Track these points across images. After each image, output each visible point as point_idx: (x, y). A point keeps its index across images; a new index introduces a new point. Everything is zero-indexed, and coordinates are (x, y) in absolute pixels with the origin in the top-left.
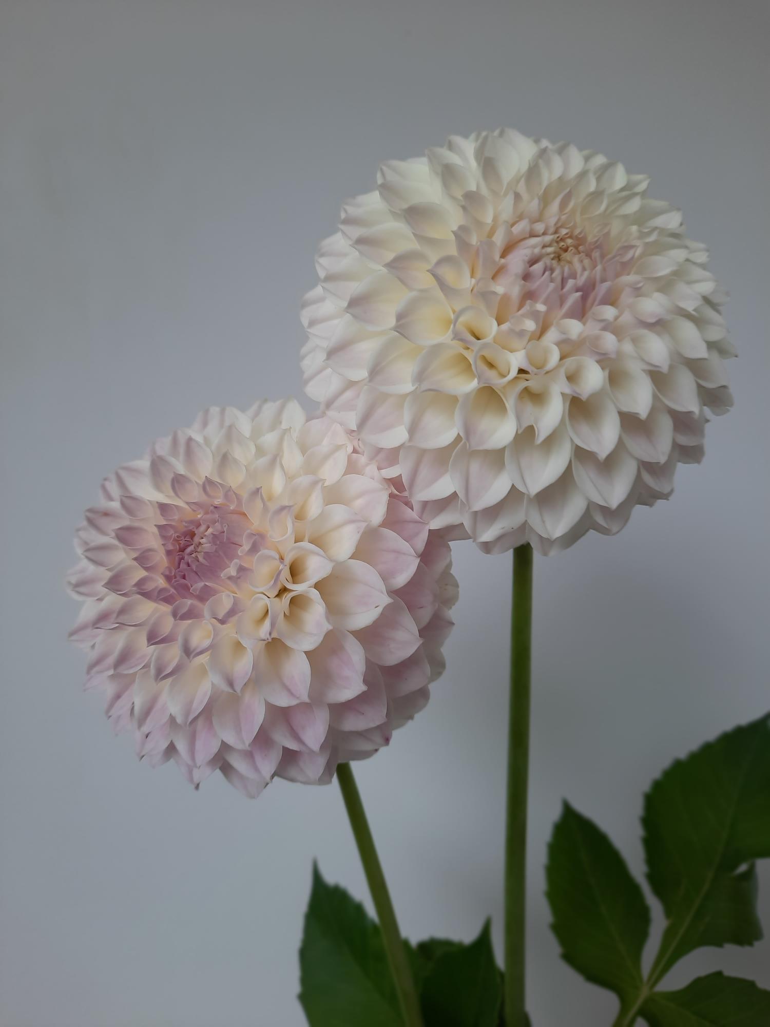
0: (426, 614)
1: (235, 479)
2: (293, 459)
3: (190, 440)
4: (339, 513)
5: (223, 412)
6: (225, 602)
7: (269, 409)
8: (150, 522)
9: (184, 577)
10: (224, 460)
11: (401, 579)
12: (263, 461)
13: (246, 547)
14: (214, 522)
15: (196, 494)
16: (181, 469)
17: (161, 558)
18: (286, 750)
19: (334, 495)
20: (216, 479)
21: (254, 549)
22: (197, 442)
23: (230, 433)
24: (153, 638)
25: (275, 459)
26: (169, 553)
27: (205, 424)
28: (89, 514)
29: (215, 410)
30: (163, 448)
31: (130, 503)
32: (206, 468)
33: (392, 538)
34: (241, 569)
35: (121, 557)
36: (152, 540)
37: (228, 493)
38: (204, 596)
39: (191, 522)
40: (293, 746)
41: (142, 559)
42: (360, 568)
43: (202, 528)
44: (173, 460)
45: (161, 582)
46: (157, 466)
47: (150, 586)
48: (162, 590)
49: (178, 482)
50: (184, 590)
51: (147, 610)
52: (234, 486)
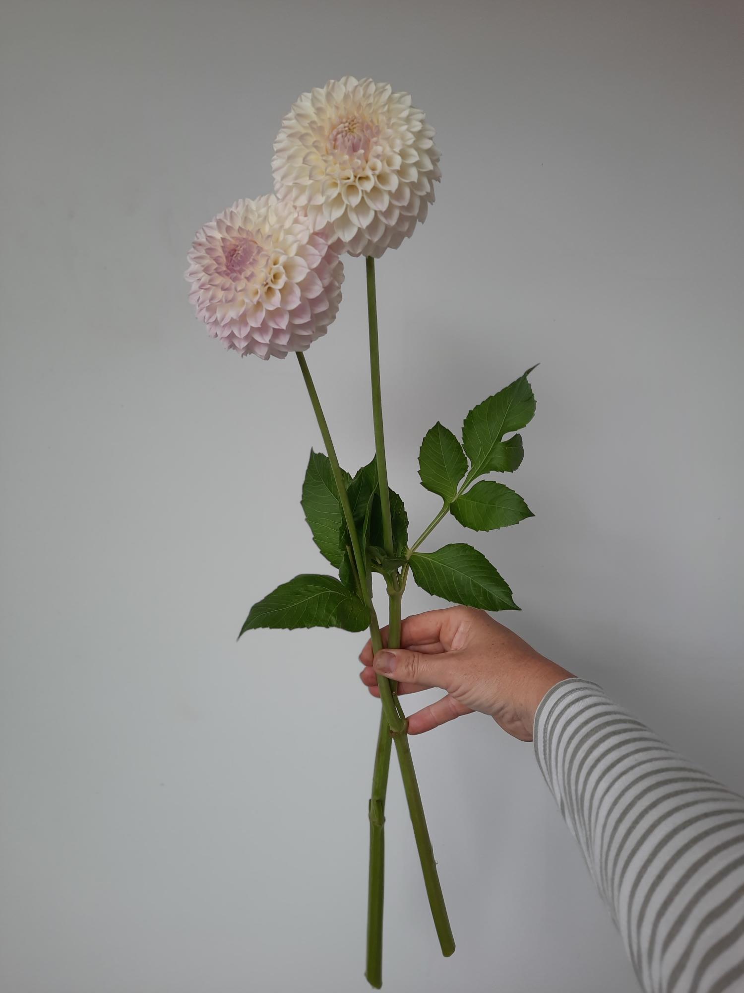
0: (327, 282)
1: (250, 227)
2: (273, 219)
3: (232, 212)
4: (290, 238)
5: (244, 201)
6: (248, 273)
7: (264, 199)
8: (218, 245)
9: (233, 266)
10: (246, 219)
11: (315, 265)
12: (261, 219)
13: (255, 252)
14: (243, 244)
15: (235, 234)
16: (229, 224)
17: (224, 260)
18: (274, 329)
19: (289, 232)
20: (243, 227)
21: (259, 252)
22: (235, 213)
23: (247, 209)
24: (223, 289)
25: (266, 218)
26: (227, 257)
27: (237, 207)
28: (194, 245)
29: (241, 201)
30: (220, 216)
31: (210, 238)
32: (238, 223)
33: (312, 250)
34: (254, 260)
35: (208, 261)
36: (220, 253)
37: (248, 232)
38: (240, 272)
39: (235, 245)
40: (276, 327)
41: (216, 260)
42: (300, 260)
43: (239, 247)
44: (225, 220)
45: (224, 268)
46: (220, 222)
47: (220, 270)
48: (225, 271)
49: (229, 229)
50: (233, 271)
51: (219, 280)
52: (250, 230)
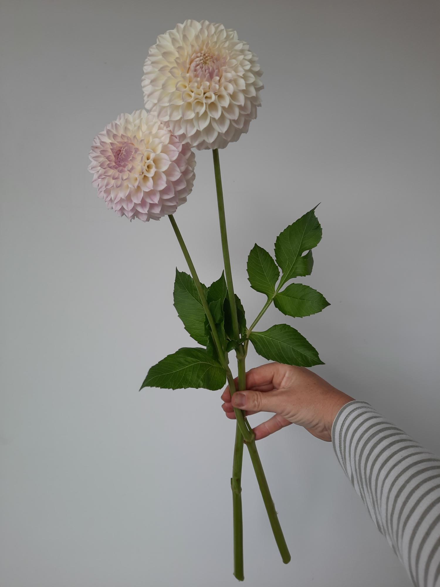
0: (183, 168)
1: (129, 134)
2: (144, 128)
3: (116, 124)
4: (157, 141)
5: (124, 115)
6: (130, 166)
7: (138, 112)
8: (109, 148)
9: (119, 162)
10: (126, 129)
11: (175, 158)
12: (136, 128)
13: (134, 151)
14: (125, 146)
15: (119, 140)
16: (115, 133)
17: (113, 158)
18: (150, 204)
19: (156, 136)
20: (124, 134)
21: (136, 152)
22: (118, 125)
23: (127, 121)
24: (114, 178)
25: (139, 128)
26: (115, 156)
27: (120, 119)
28: (92, 148)
29: (122, 114)
30: (109, 127)
31: (103, 143)
32: (121, 132)
33: (172, 147)
34: (133, 157)
35: (102, 159)
36: (110, 153)
37: (128, 138)
38: (124, 166)
39: (119, 147)
40: (152, 202)
41: (108, 158)
42: (164, 156)
43: (123, 149)
44: (112, 130)
45: (114, 164)
46: (108, 132)
47: (111, 165)
48: (114, 166)
49: (115, 136)
50: (120, 166)
51: (111, 172)
52: (129, 136)
